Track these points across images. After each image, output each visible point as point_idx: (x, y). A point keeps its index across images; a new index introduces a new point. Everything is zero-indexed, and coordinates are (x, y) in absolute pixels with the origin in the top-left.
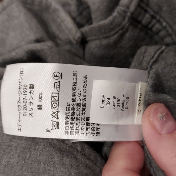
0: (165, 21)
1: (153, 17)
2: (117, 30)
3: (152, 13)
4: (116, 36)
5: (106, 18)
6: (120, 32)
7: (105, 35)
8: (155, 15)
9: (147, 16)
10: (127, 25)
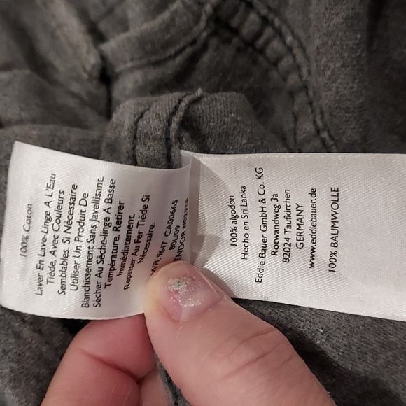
0: (292, 33)
1: (265, 21)
2: (182, 44)
3: (264, 12)
4: (179, 59)
5: (154, 17)
6: (189, 50)
7: (154, 58)
8: (271, 16)
9: (253, 16)
10: (205, 34)
